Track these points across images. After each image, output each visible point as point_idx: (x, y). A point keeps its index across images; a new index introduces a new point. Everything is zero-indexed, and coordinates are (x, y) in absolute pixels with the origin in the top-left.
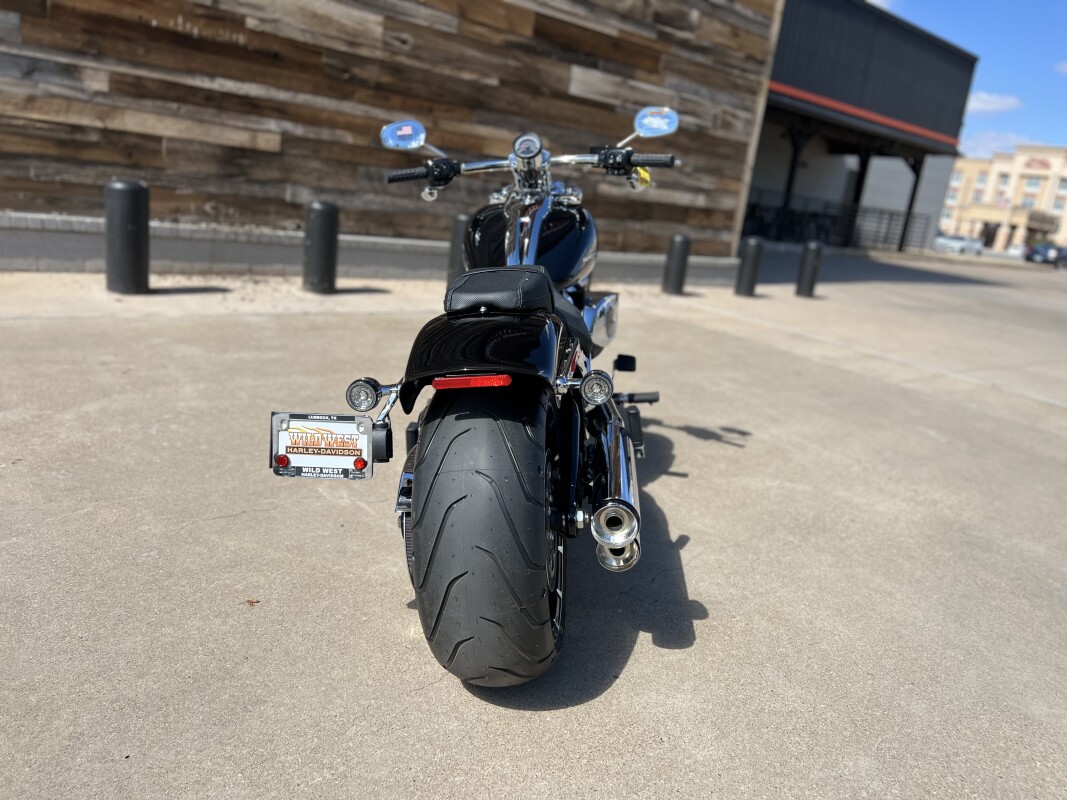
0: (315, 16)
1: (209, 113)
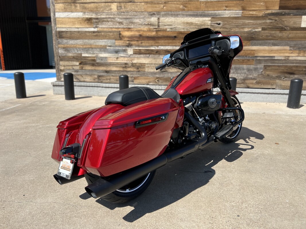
0: (187, 23)
1: (157, 56)
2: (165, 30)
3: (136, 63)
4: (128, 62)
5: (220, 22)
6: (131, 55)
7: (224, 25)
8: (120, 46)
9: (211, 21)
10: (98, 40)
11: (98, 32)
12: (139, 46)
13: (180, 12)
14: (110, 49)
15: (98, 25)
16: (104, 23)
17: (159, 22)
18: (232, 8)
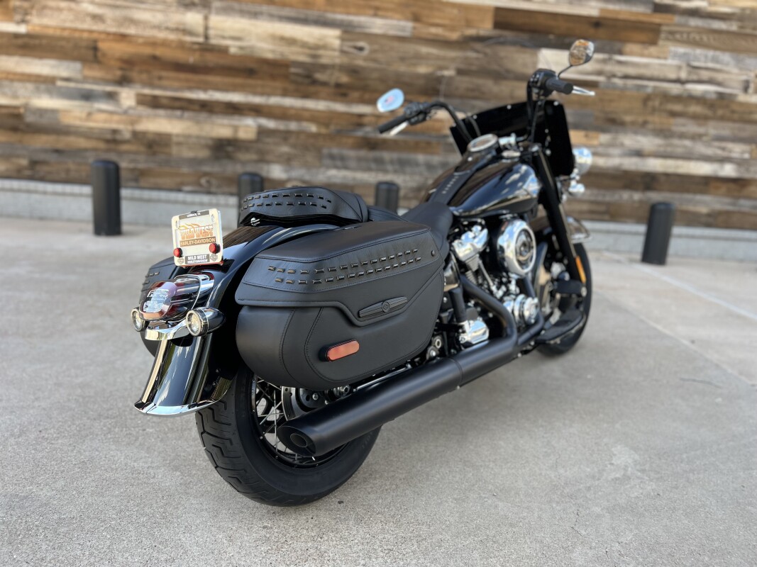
1: (203, 115)
2: (223, 51)
3: (144, 133)
4: (121, 127)
5: (361, 44)
6: (130, 108)
7: (373, 51)
8: (96, 81)
9: (342, 39)
10: (28, 60)
11: (28, 36)
12: (152, 86)
13: (265, 8)
14: (68, 88)
15: (28, 18)
16: (48, 12)
17: (206, 28)
18: (390, 14)
